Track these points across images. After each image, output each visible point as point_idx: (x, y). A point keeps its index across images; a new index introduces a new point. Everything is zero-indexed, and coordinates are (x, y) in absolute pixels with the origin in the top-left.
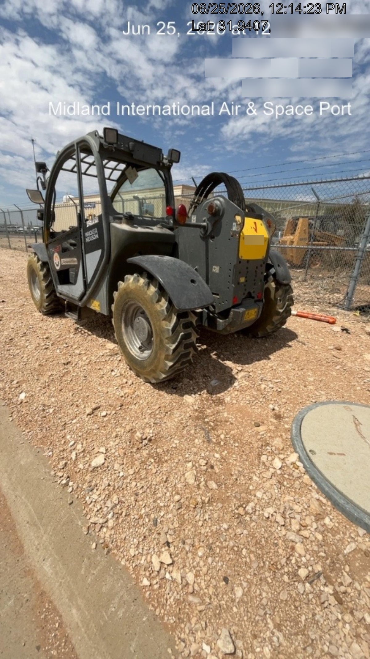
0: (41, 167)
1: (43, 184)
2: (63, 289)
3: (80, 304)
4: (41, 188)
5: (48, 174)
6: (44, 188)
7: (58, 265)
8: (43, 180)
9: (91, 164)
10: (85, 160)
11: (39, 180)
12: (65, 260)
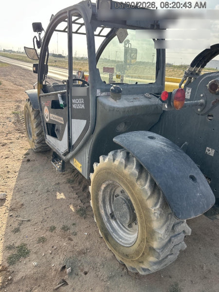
0: (37, 27)
1: (39, 43)
2: (50, 140)
3: (64, 158)
4: (36, 47)
5: (43, 34)
6: (39, 47)
7: (47, 118)
8: (38, 40)
9: (82, 25)
10: (77, 22)
11: (35, 40)
12: (54, 115)
